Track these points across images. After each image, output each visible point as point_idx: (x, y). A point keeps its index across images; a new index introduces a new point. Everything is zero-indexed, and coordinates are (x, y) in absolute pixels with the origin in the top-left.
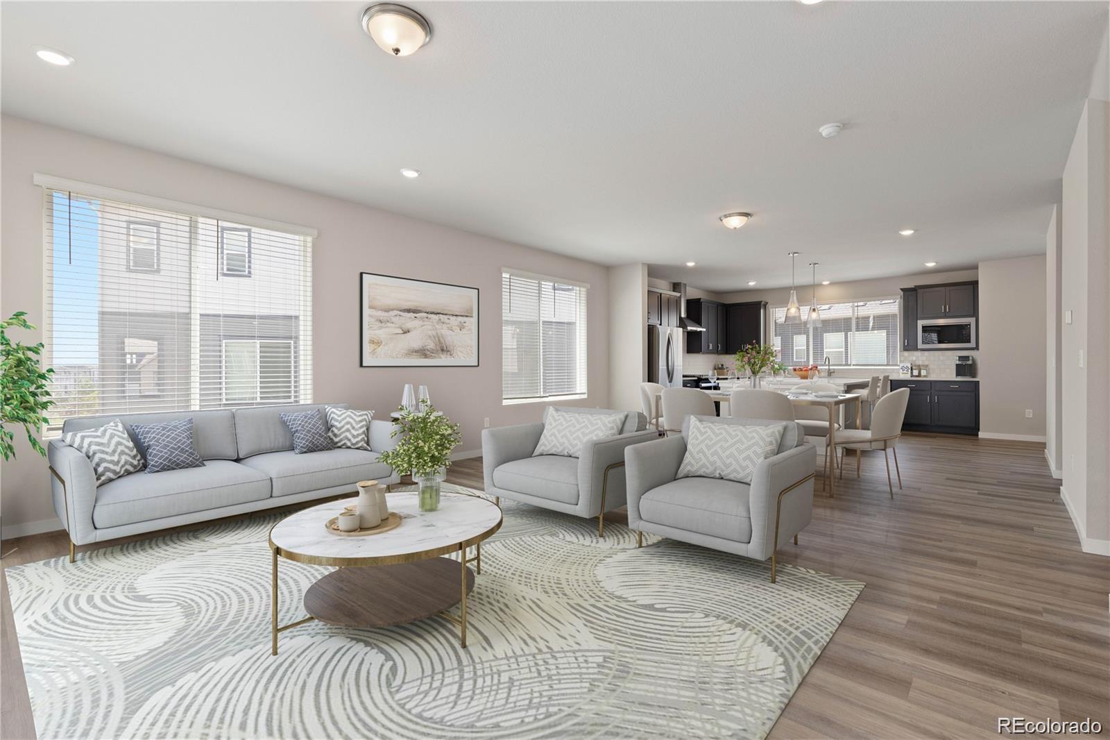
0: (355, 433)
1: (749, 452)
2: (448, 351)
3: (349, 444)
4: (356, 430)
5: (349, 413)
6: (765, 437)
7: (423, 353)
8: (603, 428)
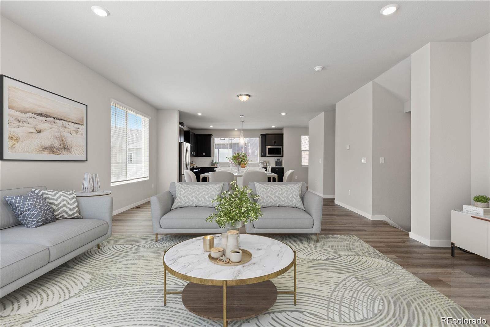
0: (71, 207)
1: (293, 195)
2: (68, 149)
3: (66, 216)
4: (71, 205)
5: (60, 193)
6: (297, 188)
7: (51, 149)
8: (215, 191)
